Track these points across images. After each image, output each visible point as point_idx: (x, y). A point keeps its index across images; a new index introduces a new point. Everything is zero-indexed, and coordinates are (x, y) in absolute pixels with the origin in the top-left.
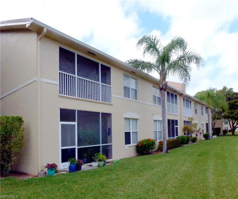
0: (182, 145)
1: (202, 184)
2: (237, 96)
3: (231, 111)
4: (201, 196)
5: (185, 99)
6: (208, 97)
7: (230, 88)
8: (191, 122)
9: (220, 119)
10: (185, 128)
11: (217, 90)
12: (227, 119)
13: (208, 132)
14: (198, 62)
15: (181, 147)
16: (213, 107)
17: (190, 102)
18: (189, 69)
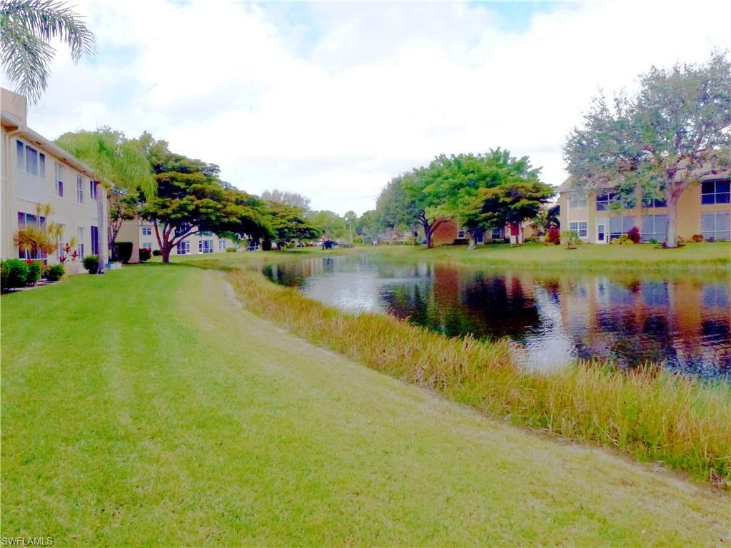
0: (12, 289)
1: (91, 398)
2: (176, 164)
3: (162, 200)
4: (93, 431)
5: (25, 143)
6: (100, 151)
7: (162, 139)
8: (43, 219)
9: (130, 218)
10: (21, 234)
11: (126, 137)
12: (150, 221)
13: (97, 252)
14: (76, 38)
15: (9, 295)
16: (113, 182)
17: (42, 156)
18: (44, 52)
